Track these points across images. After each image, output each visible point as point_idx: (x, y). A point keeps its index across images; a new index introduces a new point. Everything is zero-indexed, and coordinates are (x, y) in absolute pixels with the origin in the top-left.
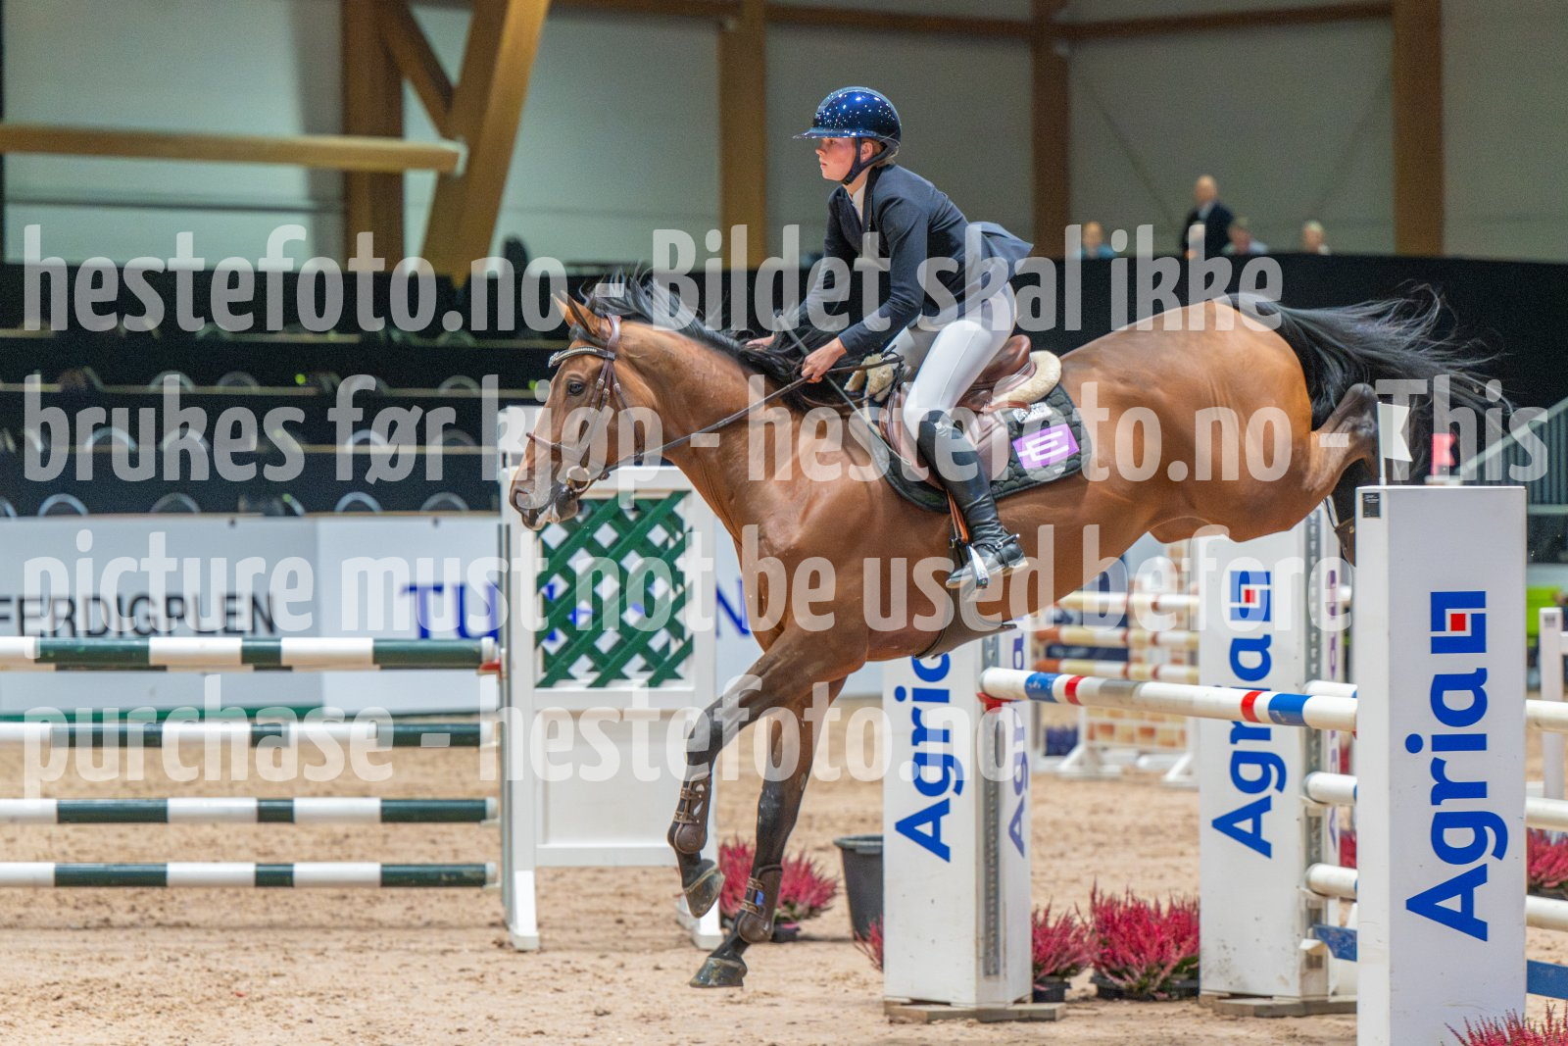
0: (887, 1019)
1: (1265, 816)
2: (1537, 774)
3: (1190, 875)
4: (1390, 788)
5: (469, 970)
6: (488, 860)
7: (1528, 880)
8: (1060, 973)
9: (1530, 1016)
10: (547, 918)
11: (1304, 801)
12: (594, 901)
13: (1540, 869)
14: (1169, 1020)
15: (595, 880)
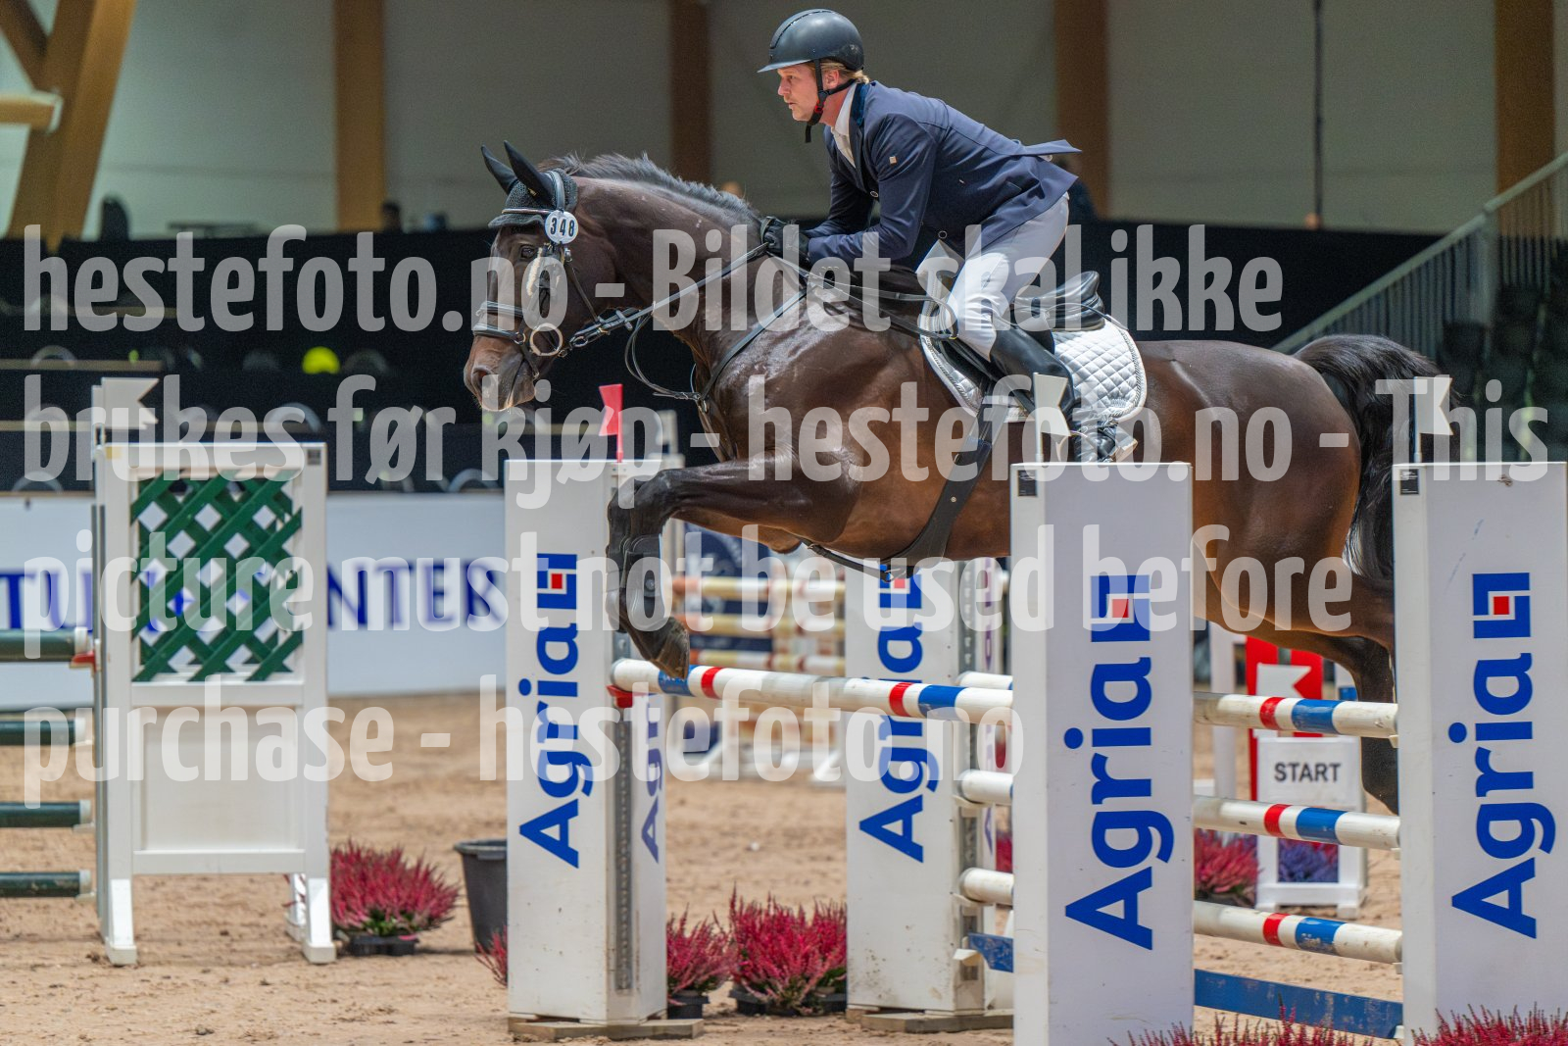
0: (511, 1036)
1: (916, 818)
2: (1209, 772)
3: (838, 881)
4: (1048, 787)
5: (61, 986)
6: (82, 868)
7: (1195, 885)
8: (697, 986)
9: (1200, 1030)
10: (146, 929)
11: (957, 801)
12: (197, 911)
13: (1211, 872)
14: (812, 1036)
15: (198, 888)
